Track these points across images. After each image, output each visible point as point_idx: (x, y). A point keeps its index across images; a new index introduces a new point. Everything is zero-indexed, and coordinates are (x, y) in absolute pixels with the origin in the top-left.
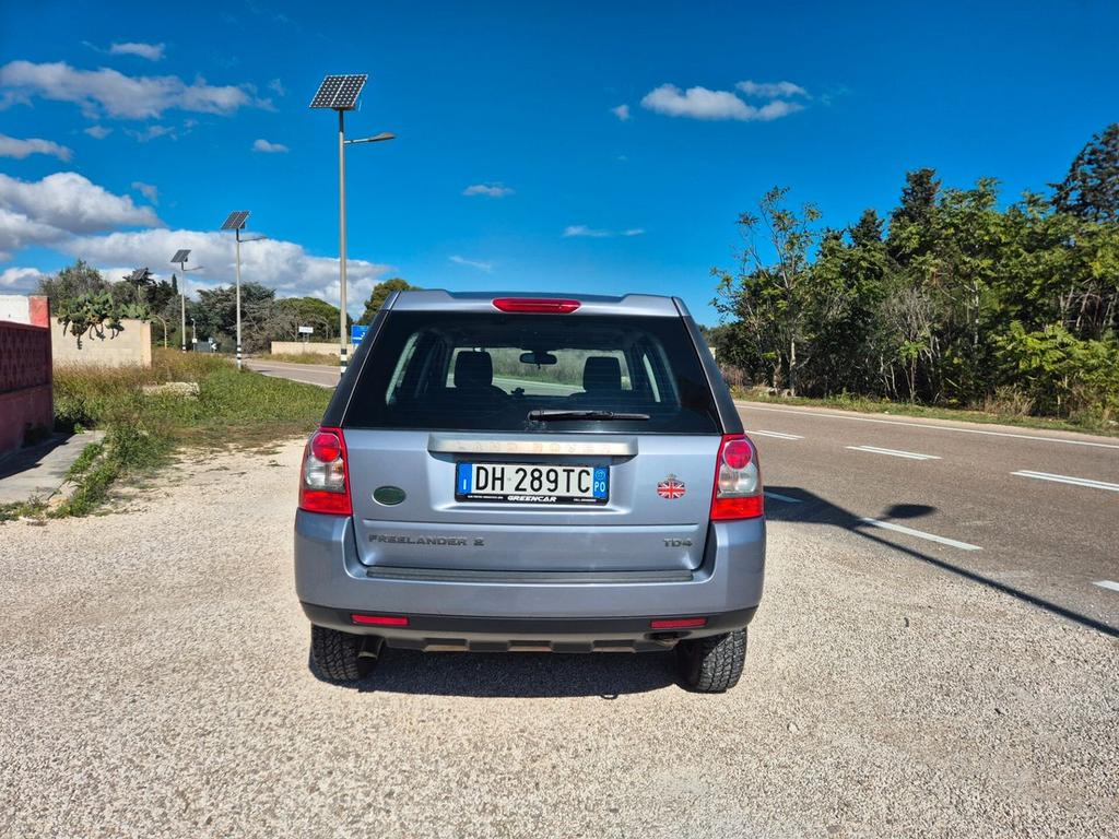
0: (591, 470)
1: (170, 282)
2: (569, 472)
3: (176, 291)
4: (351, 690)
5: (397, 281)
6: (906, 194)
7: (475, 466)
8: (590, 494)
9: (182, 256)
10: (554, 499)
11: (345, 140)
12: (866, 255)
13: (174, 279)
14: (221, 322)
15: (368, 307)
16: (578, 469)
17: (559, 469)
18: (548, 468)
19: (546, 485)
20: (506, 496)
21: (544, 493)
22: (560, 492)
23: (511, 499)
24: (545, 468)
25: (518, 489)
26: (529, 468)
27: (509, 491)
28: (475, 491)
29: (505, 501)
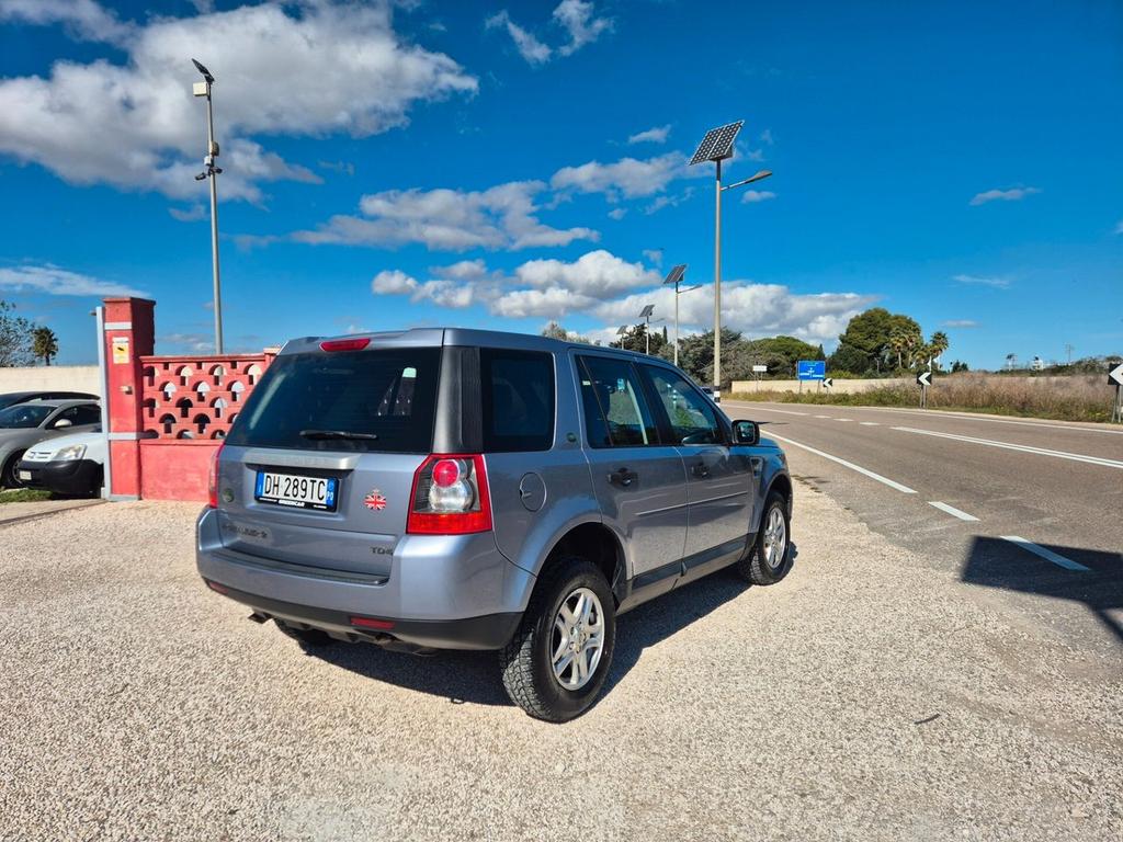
0: (325, 481)
1: (661, 333)
2: (313, 482)
3: (666, 341)
4: (292, 640)
5: (876, 310)
7: (266, 474)
8: (324, 502)
9: (648, 311)
10: (303, 504)
11: (721, 187)
13: (665, 331)
14: (693, 367)
15: (842, 341)
16: (319, 480)
17: (308, 479)
18: (302, 478)
19: (302, 493)
20: (278, 499)
21: (299, 498)
22: (307, 499)
23: (280, 502)
24: (300, 479)
25: (285, 495)
26: (292, 478)
27: (281, 495)
28: (264, 495)
29: (277, 503)
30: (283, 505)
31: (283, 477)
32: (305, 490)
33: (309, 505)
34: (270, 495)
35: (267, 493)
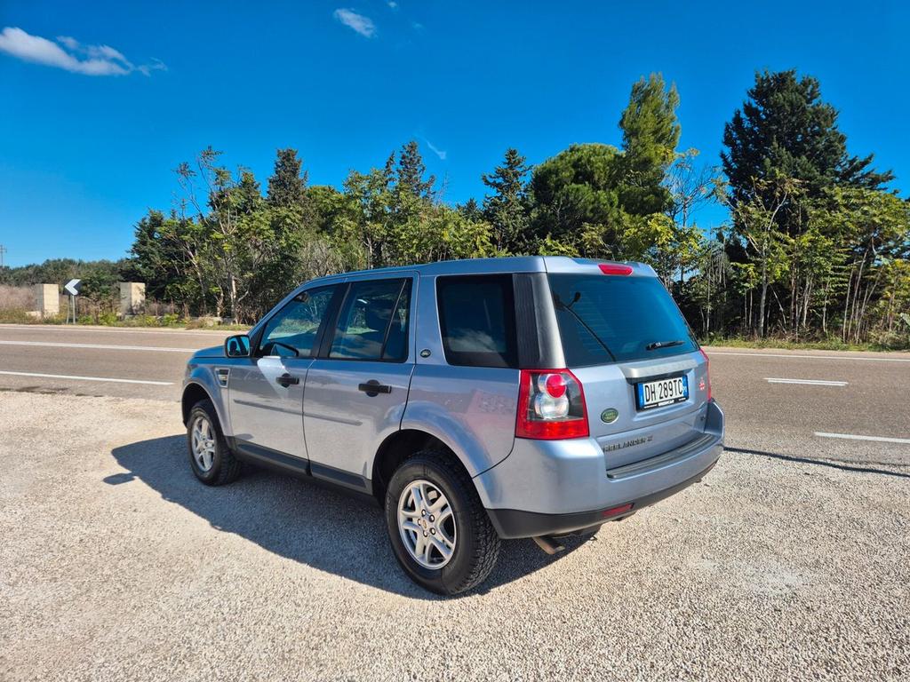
0: (681, 378)
2: (675, 381)
6: (278, 166)
7: (644, 385)
8: (683, 394)
10: (673, 401)
12: (290, 214)
16: (678, 379)
17: (672, 380)
18: (669, 381)
19: (670, 392)
20: (657, 403)
21: (669, 397)
22: (674, 397)
23: (660, 405)
24: (667, 381)
25: (661, 398)
26: (662, 382)
27: (658, 400)
28: (646, 403)
29: (658, 407)
30: (662, 406)
31: (657, 383)
32: (671, 390)
33: (676, 400)
34: (650, 402)
35: (648, 401)
